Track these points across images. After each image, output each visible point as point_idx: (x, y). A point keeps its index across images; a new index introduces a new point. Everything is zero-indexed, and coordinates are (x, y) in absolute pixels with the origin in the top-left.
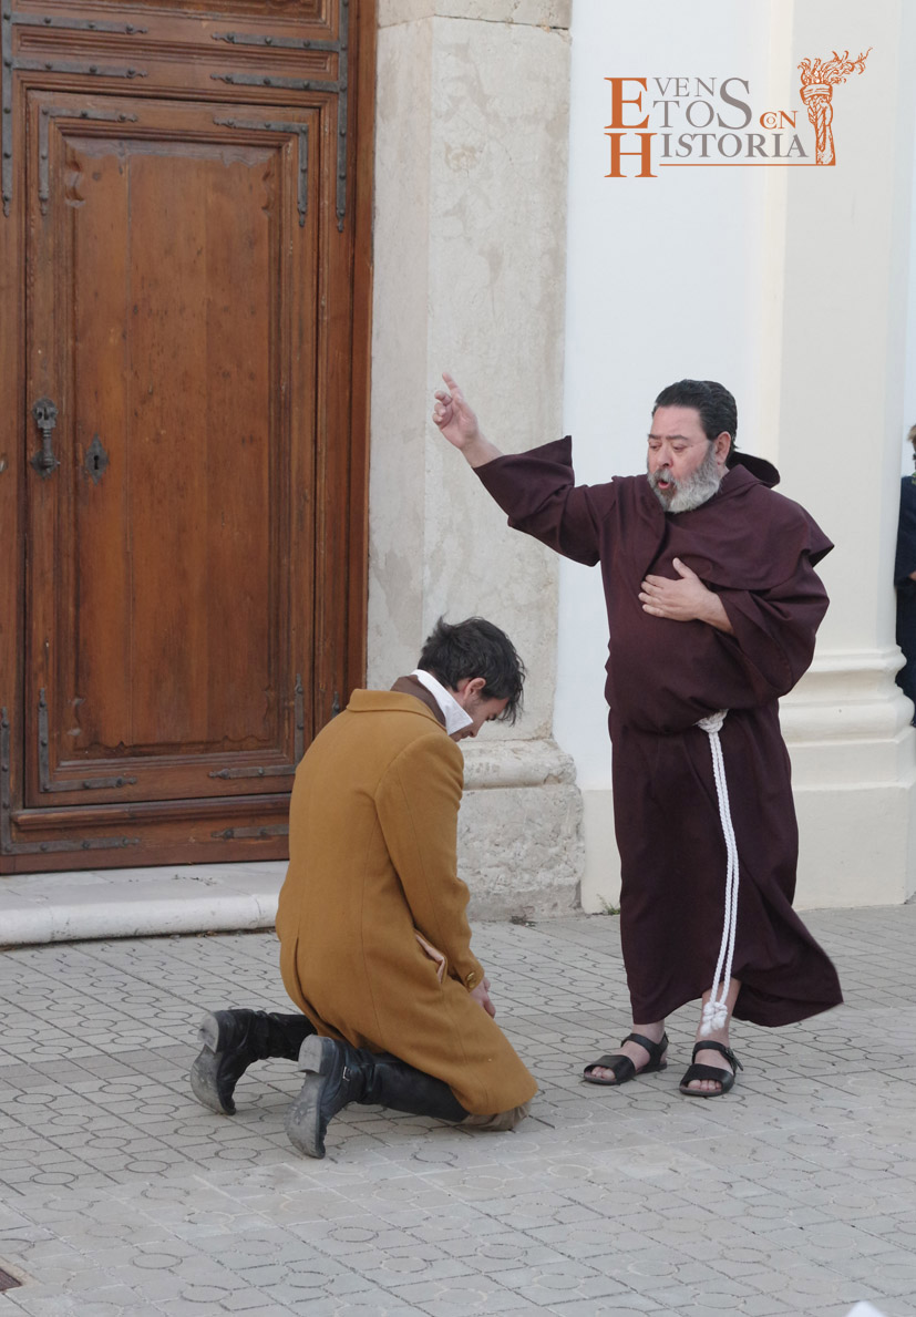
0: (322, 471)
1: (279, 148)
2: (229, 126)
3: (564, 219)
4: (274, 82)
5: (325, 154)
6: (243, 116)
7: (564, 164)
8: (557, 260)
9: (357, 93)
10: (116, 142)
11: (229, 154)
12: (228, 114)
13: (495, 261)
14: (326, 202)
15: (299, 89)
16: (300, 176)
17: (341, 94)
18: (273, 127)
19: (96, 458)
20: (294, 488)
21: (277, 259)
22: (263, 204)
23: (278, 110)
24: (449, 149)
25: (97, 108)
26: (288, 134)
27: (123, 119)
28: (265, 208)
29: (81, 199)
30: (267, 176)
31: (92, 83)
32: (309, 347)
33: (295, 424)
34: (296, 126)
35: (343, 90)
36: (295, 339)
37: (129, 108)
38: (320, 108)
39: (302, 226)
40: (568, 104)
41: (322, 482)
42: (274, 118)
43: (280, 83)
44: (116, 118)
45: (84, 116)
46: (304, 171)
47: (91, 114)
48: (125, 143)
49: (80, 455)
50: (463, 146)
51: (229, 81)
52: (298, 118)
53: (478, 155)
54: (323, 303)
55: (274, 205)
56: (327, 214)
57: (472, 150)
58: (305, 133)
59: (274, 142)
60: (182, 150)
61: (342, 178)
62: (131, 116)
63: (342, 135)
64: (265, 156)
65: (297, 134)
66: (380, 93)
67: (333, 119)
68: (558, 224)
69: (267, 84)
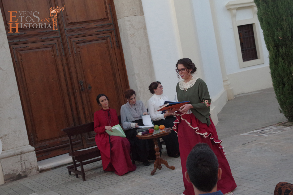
0: (122, 83)
1: (107, 39)
2: (99, 38)
3: (148, 41)
4: (104, 30)
5: (113, 39)
6: (101, 36)
7: (147, 33)
8: (148, 47)
9: (116, 29)
10: (84, 43)
11: (100, 42)
12: (99, 36)
13: (140, 48)
14: (115, 45)
15: (108, 31)
16: (110, 42)
17: (114, 30)
18: (105, 36)
19: (90, 87)
20: (118, 86)
21: (110, 54)
22: (106, 47)
23: (105, 34)
24: (130, 35)
25: (80, 39)
26: (108, 37)
27: (84, 40)
28: (107, 48)
29: (80, 52)
30: (106, 43)
31: (79, 36)
32: (116, 66)
33: (117, 77)
34: (109, 36)
35: (114, 29)
36: (114, 65)
37: (85, 38)
38: (111, 33)
39: (112, 49)
40: (145, 25)
41: (122, 84)
42: (105, 35)
43: (105, 30)
44: (83, 40)
45: (79, 41)
46: (111, 42)
47: (79, 40)
48: (85, 43)
49: (87, 87)
50: (132, 34)
51: (98, 31)
52: (109, 35)
53: (134, 35)
54: (117, 59)
55: (108, 47)
56: (115, 47)
57: (134, 34)
58: (110, 36)
59: (106, 38)
60: (93, 42)
61: (117, 41)
62: (85, 39)
63: (115, 36)
64: (105, 41)
65: (109, 37)
66: (119, 29)
67: (113, 34)
68: (148, 42)
69: (103, 31)
